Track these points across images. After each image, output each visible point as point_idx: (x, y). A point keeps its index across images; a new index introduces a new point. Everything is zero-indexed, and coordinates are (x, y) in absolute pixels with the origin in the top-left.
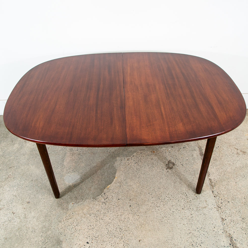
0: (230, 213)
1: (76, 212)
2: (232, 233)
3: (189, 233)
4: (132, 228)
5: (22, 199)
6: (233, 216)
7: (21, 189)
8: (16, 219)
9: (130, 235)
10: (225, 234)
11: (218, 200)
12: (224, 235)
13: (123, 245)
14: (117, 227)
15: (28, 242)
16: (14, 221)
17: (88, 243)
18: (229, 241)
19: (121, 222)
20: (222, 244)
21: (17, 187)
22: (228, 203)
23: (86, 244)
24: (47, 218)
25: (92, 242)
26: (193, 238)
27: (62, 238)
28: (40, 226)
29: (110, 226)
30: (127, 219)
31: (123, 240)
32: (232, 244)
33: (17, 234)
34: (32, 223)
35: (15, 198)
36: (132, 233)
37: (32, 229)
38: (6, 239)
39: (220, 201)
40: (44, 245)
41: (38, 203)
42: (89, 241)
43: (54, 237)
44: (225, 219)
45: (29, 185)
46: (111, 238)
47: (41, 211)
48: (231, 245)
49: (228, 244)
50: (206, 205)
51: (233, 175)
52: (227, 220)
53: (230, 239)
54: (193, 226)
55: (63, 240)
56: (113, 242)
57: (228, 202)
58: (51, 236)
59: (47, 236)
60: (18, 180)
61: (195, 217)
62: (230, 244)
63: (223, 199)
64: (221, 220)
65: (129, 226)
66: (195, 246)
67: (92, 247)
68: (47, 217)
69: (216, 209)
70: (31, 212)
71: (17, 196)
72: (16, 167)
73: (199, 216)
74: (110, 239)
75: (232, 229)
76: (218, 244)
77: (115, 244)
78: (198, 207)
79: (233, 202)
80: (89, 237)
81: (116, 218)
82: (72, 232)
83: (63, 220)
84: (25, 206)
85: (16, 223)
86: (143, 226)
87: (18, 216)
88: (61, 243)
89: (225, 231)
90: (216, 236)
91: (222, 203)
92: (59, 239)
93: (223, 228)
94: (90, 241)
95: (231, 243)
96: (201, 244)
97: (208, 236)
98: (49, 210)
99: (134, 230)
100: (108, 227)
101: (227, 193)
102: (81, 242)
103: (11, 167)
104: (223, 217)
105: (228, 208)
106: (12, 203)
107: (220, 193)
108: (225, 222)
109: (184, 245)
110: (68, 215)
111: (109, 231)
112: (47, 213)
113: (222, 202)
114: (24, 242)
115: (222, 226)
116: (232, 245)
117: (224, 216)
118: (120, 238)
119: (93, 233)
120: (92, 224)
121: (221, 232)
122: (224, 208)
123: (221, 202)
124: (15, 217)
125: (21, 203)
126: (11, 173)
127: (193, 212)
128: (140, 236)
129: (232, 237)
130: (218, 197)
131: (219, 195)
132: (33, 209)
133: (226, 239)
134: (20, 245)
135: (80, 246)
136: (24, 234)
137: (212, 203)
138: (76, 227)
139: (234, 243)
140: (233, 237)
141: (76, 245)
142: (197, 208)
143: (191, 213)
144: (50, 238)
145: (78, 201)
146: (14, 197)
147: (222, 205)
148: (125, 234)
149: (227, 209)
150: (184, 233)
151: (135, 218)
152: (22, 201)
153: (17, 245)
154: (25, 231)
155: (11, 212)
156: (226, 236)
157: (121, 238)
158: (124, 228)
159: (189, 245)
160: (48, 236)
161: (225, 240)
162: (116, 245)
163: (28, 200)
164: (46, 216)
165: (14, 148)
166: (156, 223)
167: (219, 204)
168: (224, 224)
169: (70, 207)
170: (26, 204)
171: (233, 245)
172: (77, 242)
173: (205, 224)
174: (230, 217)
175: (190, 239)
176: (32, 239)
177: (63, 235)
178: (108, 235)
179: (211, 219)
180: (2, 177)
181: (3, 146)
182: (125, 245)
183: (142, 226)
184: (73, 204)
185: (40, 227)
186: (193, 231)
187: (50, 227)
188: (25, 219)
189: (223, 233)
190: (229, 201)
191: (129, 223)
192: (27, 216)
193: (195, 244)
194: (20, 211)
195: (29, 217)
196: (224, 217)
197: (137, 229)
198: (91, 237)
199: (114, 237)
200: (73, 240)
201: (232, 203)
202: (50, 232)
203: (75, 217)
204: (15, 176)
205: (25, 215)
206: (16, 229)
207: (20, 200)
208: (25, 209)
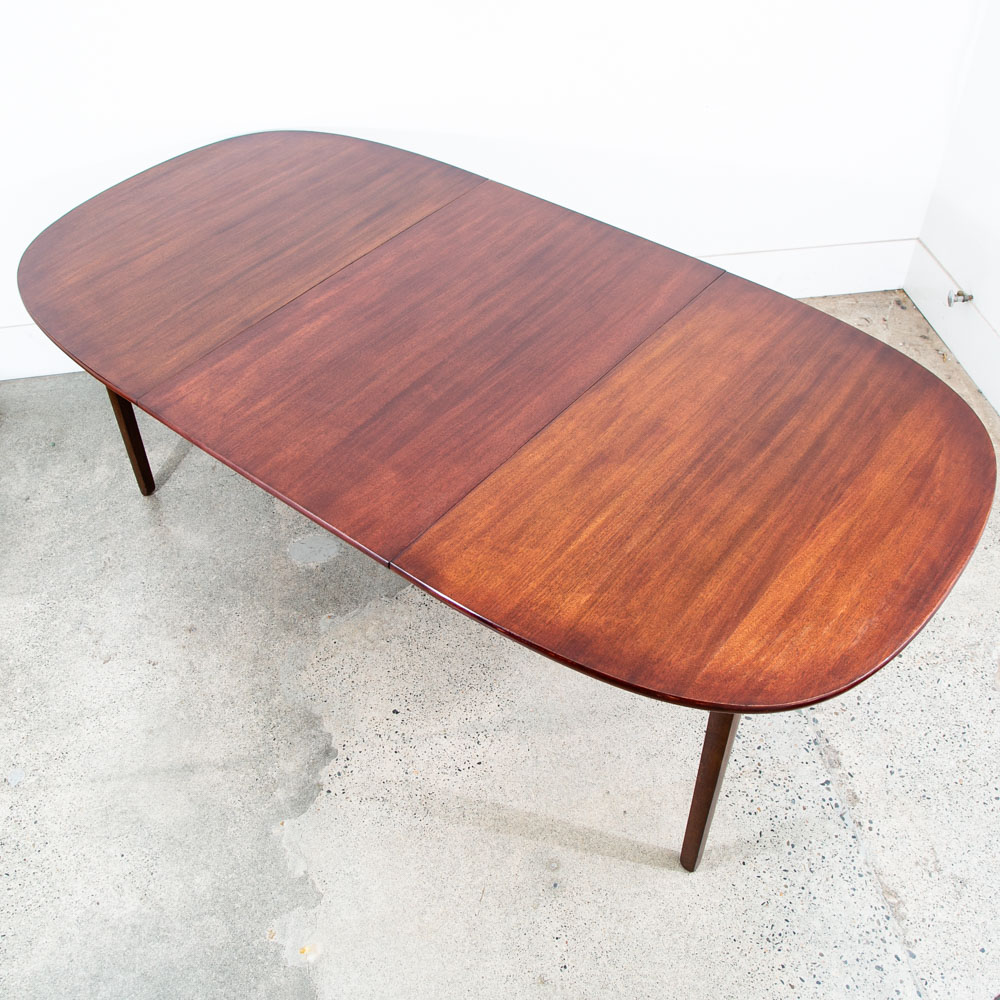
1: (345, 639)
5: (169, 622)
7: (157, 594)
8: (165, 677)
13: (499, 706)
14: (472, 663)
15: (219, 732)
16: (162, 683)
17: (397, 713)
21: (141, 593)
23: (390, 715)
25: (408, 710)
27: (317, 711)
28: (245, 687)
29: (453, 662)
31: (496, 692)
34: (216, 681)
35: (146, 622)
36: (517, 673)
37: (221, 697)
38: (151, 732)
40: (268, 732)
41: (221, 628)
42: (399, 707)
43: (293, 710)
45: (179, 582)
46: (460, 692)
47: (238, 648)
55: (322, 715)
56: (468, 701)
58: (283, 708)
59: (271, 710)
60: (139, 573)
67: (410, 720)
68: (259, 661)
70: (206, 655)
71: (150, 616)
72: (120, 536)
74: (458, 696)
77: (473, 705)
80: (397, 698)
82: (344, 692)
83: (310, 664)
84: (183, 641)
85: (169, 689)
87: (171, 670)
88: (317, 722)
92: (310, 714)
94: (403, 707)
100: (446, 665)
102: (374, 713)
103: (105, 538)
106: (139, 637)
110: (321, 649)
111: (452, 675)
112: (256, 650)
114: (209, 734)
118: (484, 688)
119: (407, 685)
120: (398, 665)
124: (160, 674)
125: (169, 634)
126: (109, 555)
132: (212, 645)
135: (373, 722)
136: (202, 712)
138: (354, 677)
141: (361, 721)
144: (282, 714)
145: (343, 608)
146: (141, 620)
148: (498, 679)
152: (170, 627)
153: (187, 742)
154: (203, 705)
155: (145, 662)
157: (489, 689)
158: (491, 662)
160: (277, 710)
162: (478, 707)
163: (187, 623)
164: (256, 660)
165: (98, 479)
169: (323, 628)
170: (184, 636)
172: (365, 715)
176: (230, 724)
177: (318, 701)
178: (451, 686)
180: (85, 569)
181: (57, 478)
182: (504, 705)
184: (330, 617)
185: (245, 691)
187: (276, 685)
188: (194, 675)
192: (195, 665)
194: (172, 654)
195: (204, 667)
198: (402, 697)
199: (467, 688)
200: (351, 712)
202: (278, 698)
203: (343, 651)
204: (127, 561)
205: (191, 663)
206: (174, 703)
207: (164, 625)
208: (184, 647)
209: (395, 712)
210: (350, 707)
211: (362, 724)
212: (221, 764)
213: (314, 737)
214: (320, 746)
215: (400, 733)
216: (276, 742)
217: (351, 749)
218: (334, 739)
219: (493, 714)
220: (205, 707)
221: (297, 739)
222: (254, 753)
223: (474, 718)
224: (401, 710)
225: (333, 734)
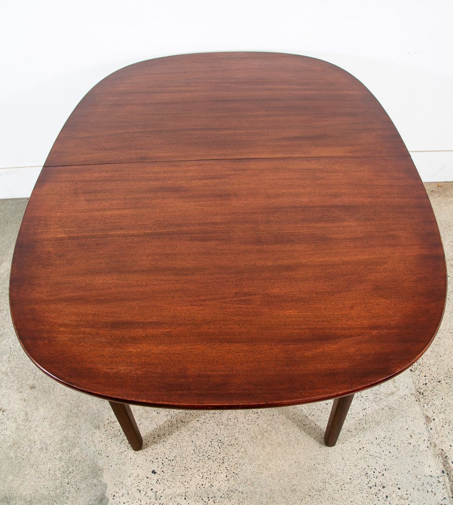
0: (443, 406)
2: (445, 447)
3: (360, 449)
4: (244, 440)
5: (20, 379)
6: (448, 413)
7: (17, 358)
8: (8, 423)
9: (240, 454)
10: (432, 451)
11: (418, 378)
12: (430, 452)
13: (226, 476)
14: (213, 437)
15: (33, 472)
16: (5, 427)
17: (155, 473)
18: (440, 464)
19: (222, 426)
20: (427, 471)
21: (8, 355)
22: (438, 384)
23: (150, 474)
24: (71, 421)
25: (163, 471)
26: (367, 459)
27: (101, 464)
28: (57, 438)
29: (199, 436)
30: (233, 420)
31: (226, 465)
32: (447, 470)
33: (12, 454)
34: (40, 430)
35: (6, 378)
36: (243, 450)
37: (40, 444)
39: (423, 381)
40: (65, 477)
41: (51, 388)
42: (157, 468)
43: (85, 461)
44: (433, 418)
46: (201, 461)
47: (59, 405)
48: (445, 474)
49: (439, 472)
50: (394, 389)
51: (448, 324)
52: (437, 420)
53: (442, 461)
54: (369, 434)
55: (104, 467)
56: (205, 470)
57: (439, 382)
58: (79, 458)
59: (71, 459)
60: (10, 340)
61: (372, 415)
62: (443, 472)
63: (427, 375)
64: (423, 420)
65: (237, 435)
66: (372, 477)
67: (163, 481)
68: (70, 418)
69: (413, 397)
70: (37, 409)
71: (10, 374)
73: (381, 413)
74: (198, 465)
75: (446, 440)
76: (419, 473)
77: (209, 473)
78: (378, 392)
79: (448, 381)
80: (156, 461)
81: (210, 419)
82: (121, 450)
83: (103, 425)
84: (25, 396)
85: (8, 432)
86: (266, 435)
87: (13, 417)
88: (99, 473)
89: (433, 445)
90: (415, 454)
91: (426, 384)
92: (96, 465)
93: (427, 438)
94: (159, 468)
95: (444, 470)
96: (384, 472)
97: (398, 455)
98: (74, 402)
99: (248, 445)
100: (194, 437)
101: (437, 364)
102: (140, 472)
104: (428, 413)
105: (438, 396)
107: (421, 363)
108: (432, 424)
109: (350, 474)
111: (198, 446)
112: (70, 409)
113: (427, 382)
114: (26, 472)
115: (426, 433)
116: (447, 474)
117: (431, 412)
118: (218, 460)
119: (165, 450)
120: (162, 433)
121: (423, 447)
122: (430, 395)
123: (424, 383)
124: (5, 419)
125: (18, 389)
127: (367, 405)
128: (261, 457)
129: (446, 457)
130: (417, 371)
131: (419, 367)
132: (43, 401)
133: (435, 462)
134: (18, 478)
135: (137, 478)
136: (26, 454)
137: (406, 385)
139: (450, 469)
140: (449, 456)
141: (129, 476)
142: (376, 396)
143: (364, 406)
144: (77, 463)
146: (3, 376)
147: (426, 388)
148: (229, 454)
149: (436, 397)
150: (349, 448)
151: (250, 418)
152: (19, 384)
153: (11, 477)
154: (27, 448)
156: (435, 455)
157: (222, 461)
158: (226, 439)
159: (359, 475)
160: (74, 459)
161: (432, 463)
162: (211, 476)
163: (31, 382)
164: (68, 416)
166: (291, 429)
167: (421, 385)
168: (431, 429)
170: (27, 392)
171: (449, 473)
172: (133, 471)
173: (392, 430)
174: (442, 415)
175: (362, 462)
176: (42, 466)
177: (103, 456)
178: (195, 455)
179: (404, 419)
182: (230, 476)
183: (263, 436)
185: (56, 440)
186: (367, 445)
187: (78, 439)
188: (27, 423)
189: (428, 447)
190: (440, 378)
191: (238, 430)
192: (29, 415)
193: (372, 472)
194: (16, 405)
195: (34, 417)
196: (430, 415)
197: (255, 441)
198: (160, 460)
199: (206, 459)
200: (124, 467)
201: (446, 383)
202: (77, 450)
204: (5, 330)
205: (26, 414)
206: (9, 444)
207: (16, 382)
208: (25, 400)
209: (154, 472)
210: (124, 464)
211: (129, 479)
212: (29, 499)
213: (95, 485)
214: (98, 494)
215: (154, 490)
216: (69, 486)
217: (118, 499)
218: (108, 489)
219: (221, 483)
220: (28, 450)
221: (83, 486)
222: (53, 493)
223: (208, 485)
224: (158, 471)
225: (108, 485)
